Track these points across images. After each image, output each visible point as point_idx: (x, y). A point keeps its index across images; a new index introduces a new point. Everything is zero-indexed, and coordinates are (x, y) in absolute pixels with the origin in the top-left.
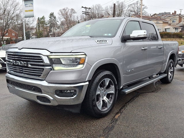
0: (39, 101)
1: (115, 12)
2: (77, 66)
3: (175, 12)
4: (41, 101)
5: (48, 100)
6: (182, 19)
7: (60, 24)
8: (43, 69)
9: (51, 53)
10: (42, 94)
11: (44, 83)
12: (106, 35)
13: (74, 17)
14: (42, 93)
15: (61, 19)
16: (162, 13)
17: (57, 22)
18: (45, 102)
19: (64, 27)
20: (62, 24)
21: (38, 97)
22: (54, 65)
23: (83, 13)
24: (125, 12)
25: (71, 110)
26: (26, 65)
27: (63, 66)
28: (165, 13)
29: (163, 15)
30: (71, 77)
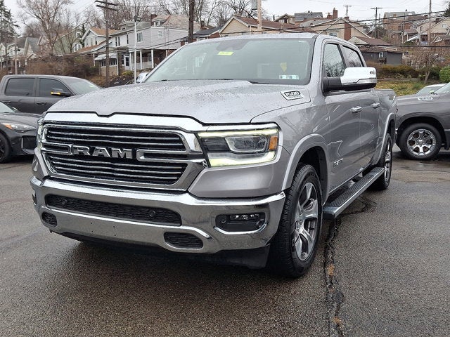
0: (169, 246)
1: (193, 9)
2: (263, 155)
3: (335, 12)
4: (173, 244)
5: (197, 241)
6: (352, 29)
7: (25, 34)
8: (185, 165)
9: (204, 125)
10: (181, 227)
11: (186, 199)
12: (284, 77)
13: (68, 15)
14: (181, 225)
15: (26, 18)
16: (304, 14)
17: (15, 28)
18: (186, 246)
19: (37, 41)
20: (32, 32)
21: (169, 236)
22: (209, 155)
23: (99, 4)
24: (211, 7)
25: (245, 262)
26: (129, 156)
27: (230, 157)
28: (311, 14)
29: (305, 20)
30: (250, 183)
